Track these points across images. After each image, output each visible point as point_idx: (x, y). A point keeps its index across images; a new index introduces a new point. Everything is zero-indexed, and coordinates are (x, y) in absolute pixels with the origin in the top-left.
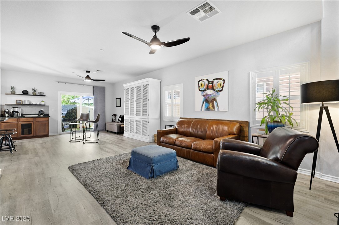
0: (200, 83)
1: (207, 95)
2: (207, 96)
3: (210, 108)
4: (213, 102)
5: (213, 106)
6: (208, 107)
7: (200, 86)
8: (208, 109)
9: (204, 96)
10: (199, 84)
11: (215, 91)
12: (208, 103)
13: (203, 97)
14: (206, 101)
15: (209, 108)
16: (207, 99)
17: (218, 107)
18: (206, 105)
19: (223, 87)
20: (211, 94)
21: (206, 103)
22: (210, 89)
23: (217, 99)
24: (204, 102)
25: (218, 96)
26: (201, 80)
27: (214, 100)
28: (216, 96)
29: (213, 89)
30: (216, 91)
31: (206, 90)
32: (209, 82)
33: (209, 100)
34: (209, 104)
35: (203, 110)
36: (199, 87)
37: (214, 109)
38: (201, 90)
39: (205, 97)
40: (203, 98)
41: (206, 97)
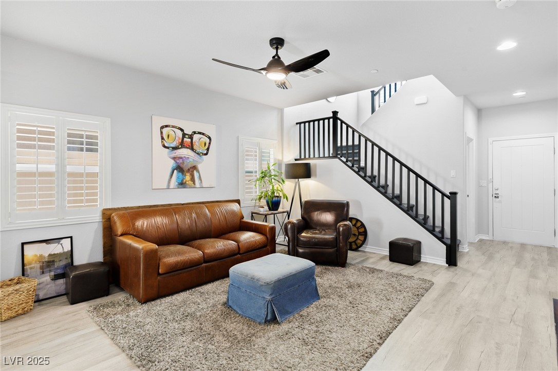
0: (165, 130)
1: (181, 158)
2: (181, 160)
3: (187, 183)
4: (193, 172)
5: (193, 179)
6: (182, 180)
7: (165, 137)
8: (182, 184)
9: (174, 158)
10: (162, 133)
11: (195, 152)
12: (183, 174)
13: (173, 161)
14: (179, 169)
15: (185, 183)
16: (181, 165)
17: (201, 181)
18: (178, 178)
19: (208, 149)
20: (188, 158)
21: (178, 173)
22: (187, 148)
23: (200, 167)
24: (175, 171)
25: (200, 163)
26: (167, 126)
27: (195, 168)
28: (197, 161)
29: (192, 149)
30: (198, 154)
31: (179, 148)
32: (184, 135)
33: (186, 169)
34: (185, 175)
35: (172, 186)
36: (163, 138)
37: (194, 183)
38: (166, 145)
39: (176, 162)
40: (172, 164)
41: (178, 161)
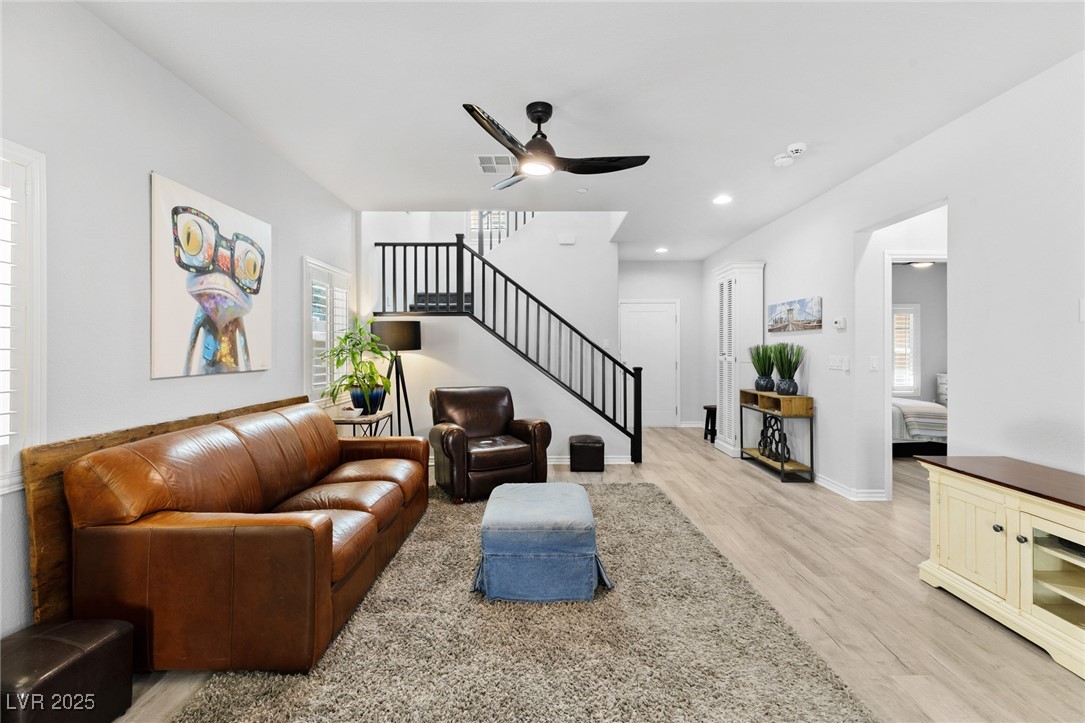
0: (182, 218)
1: (212, 297)
2: (213, 302)
3: (224, 360)
4: (233, 332)
5: (233, 352)
6: (215, 355)
7: (182, 239)
8: (214, 365)
9: (199, 297)
10: (175, 225)
11: (238, 284)
12: (215, 338)
13: (196, 304)
14: (208, 324)
15: (220, 361)
16: (212, 315)
17: (248, 355)
18: (206, 348)
19: (259, 280)
20: (226, 298)
21: (206, 337)
22: (223, 272)
23: (247, 321)
24: (202, 329)
25: (247, 311)
26: (186, 210)
27: (236, 323)
28: (242, 308)
29: (233, 276)
30: (242, 288)
31: (210, 272)
32: (220, 237)
33: (221, 325)
34: (221, 342)
35: (195, 370)
36: (177, 241)
37: (236, 362)
38: (184, 260)
39: (204, 307)
40: (193, 311)
41: (207, 305)
